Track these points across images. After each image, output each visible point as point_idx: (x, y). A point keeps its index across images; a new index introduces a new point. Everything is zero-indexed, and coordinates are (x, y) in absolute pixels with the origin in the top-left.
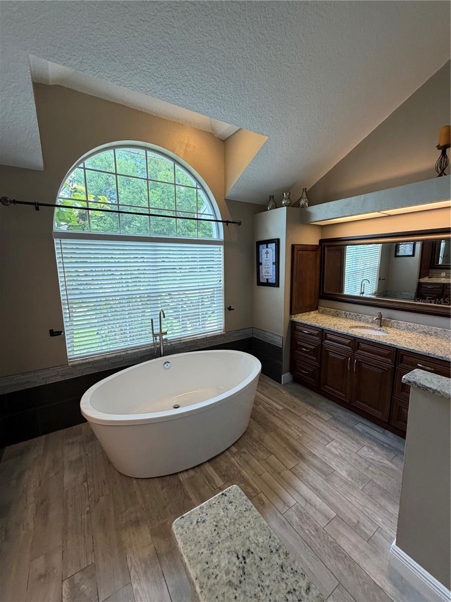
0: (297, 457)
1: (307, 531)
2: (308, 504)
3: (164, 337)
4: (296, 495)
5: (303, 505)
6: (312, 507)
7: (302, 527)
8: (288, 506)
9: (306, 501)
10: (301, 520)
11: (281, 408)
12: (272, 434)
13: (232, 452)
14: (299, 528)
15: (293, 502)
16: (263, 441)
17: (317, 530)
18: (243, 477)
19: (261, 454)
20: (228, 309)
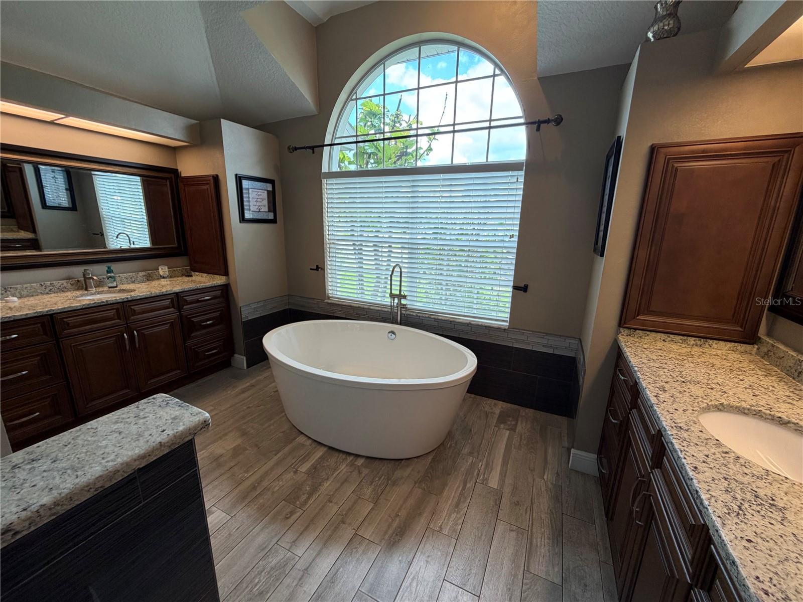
0: (387, 537)
1: (257, 581)
2: (301, 573)
3: (403, 302)
4: (312, 553)
5: (298, 566)
6: (298, 579)
7: (262, 572)
8: (291, 547)
9: (306, 569)
10: (272, 568)
11: (494, 483)
12: (418, 492)
13: (355, 461)
14: (261, 568)
15: (299, 552)
16: (393, 485)
17: (261, 593)
18: (320, 485)
19: (368, 491)
20: (520, 288)
